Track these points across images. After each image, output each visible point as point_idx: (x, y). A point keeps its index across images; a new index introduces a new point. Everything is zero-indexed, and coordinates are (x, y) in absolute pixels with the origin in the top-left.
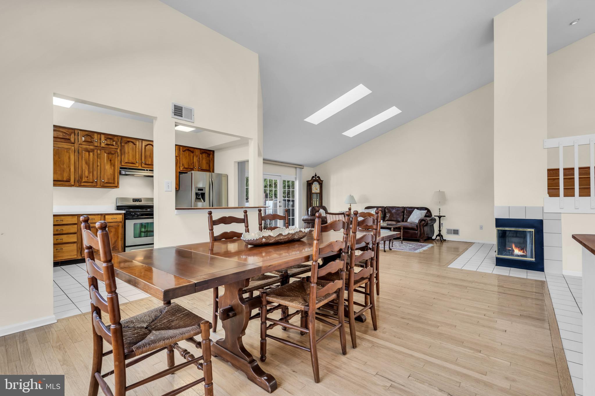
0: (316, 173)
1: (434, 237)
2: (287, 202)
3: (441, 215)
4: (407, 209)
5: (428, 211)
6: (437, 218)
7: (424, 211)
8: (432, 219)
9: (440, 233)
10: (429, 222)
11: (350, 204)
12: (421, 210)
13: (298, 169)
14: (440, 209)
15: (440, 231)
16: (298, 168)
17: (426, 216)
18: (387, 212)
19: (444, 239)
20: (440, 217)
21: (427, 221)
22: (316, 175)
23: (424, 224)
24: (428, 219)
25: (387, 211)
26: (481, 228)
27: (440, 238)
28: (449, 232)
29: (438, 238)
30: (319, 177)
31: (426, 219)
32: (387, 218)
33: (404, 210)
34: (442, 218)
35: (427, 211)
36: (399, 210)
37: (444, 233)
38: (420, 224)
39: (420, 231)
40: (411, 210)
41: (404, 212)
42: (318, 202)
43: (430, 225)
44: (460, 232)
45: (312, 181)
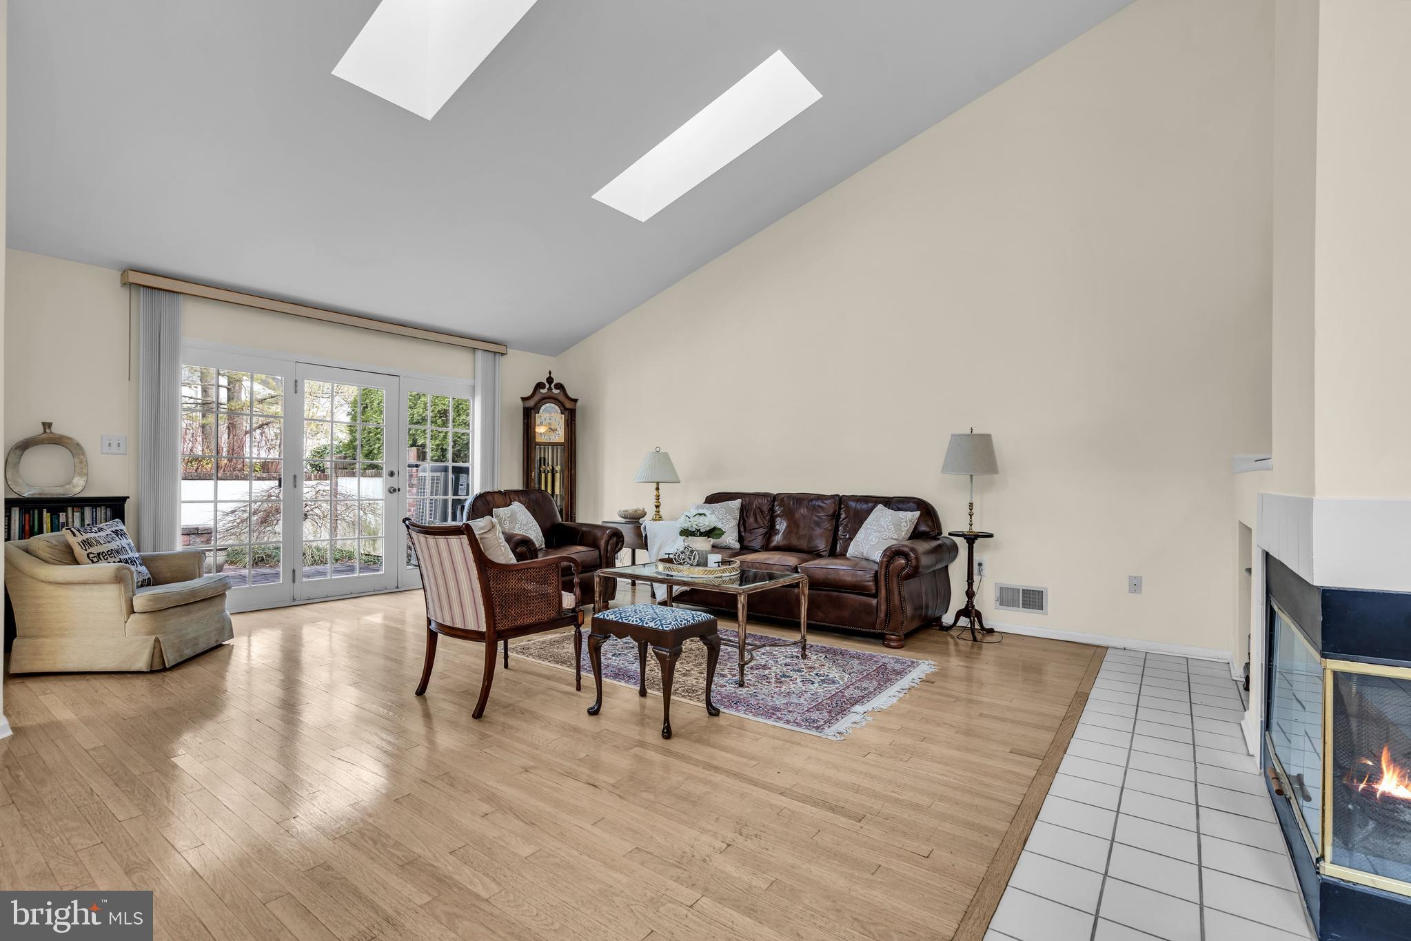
0: (550, 373)
1: (948, 619)
2: (451, 476)
3: (977, 529)
4: (852, 504)
5: (927, 512)
6: (961, 543)
7: (909, 514)
8: (940, 546)
9: (970, 604)
10: (925, 561)
11: (658, 483)
12: (899, 509)
13: (479, 354)
14: (971, 505)
15: (970, 594)
16: (480, 351)
17: (916, 535)
18: (777, 516)
19: (987, 625)
20: (971, 539)
21: (917, 559)
22: (550, 380)
23: (903, 569)
24: (923, 546)
25: (778, 510)
26: (1135, 585)
27: (972, 623)
28: (1008, 597)
29: (963, 622)
30: (560, 386)
31: (913, 550)
32: (778, 539)
33: (840, 509)
34: (978, 542)
35: (917, 513)
36: (820, 506)
37: (986, 602)
38: (887, 567)
39: (888, 600)
40: (865, 506)
41: (839, 515)
42: (558, 476)
43: (934, 571)
44: (1050, 601)
45: (537, 398)
